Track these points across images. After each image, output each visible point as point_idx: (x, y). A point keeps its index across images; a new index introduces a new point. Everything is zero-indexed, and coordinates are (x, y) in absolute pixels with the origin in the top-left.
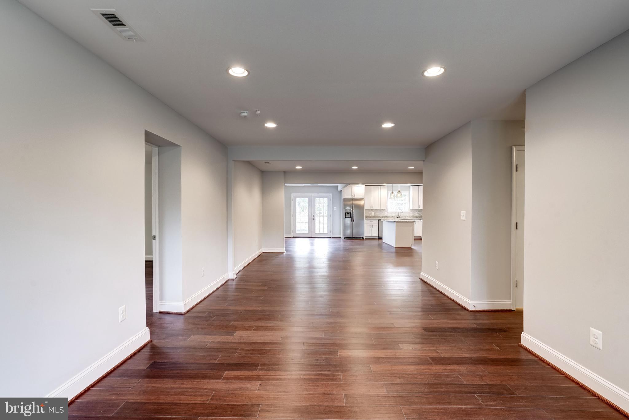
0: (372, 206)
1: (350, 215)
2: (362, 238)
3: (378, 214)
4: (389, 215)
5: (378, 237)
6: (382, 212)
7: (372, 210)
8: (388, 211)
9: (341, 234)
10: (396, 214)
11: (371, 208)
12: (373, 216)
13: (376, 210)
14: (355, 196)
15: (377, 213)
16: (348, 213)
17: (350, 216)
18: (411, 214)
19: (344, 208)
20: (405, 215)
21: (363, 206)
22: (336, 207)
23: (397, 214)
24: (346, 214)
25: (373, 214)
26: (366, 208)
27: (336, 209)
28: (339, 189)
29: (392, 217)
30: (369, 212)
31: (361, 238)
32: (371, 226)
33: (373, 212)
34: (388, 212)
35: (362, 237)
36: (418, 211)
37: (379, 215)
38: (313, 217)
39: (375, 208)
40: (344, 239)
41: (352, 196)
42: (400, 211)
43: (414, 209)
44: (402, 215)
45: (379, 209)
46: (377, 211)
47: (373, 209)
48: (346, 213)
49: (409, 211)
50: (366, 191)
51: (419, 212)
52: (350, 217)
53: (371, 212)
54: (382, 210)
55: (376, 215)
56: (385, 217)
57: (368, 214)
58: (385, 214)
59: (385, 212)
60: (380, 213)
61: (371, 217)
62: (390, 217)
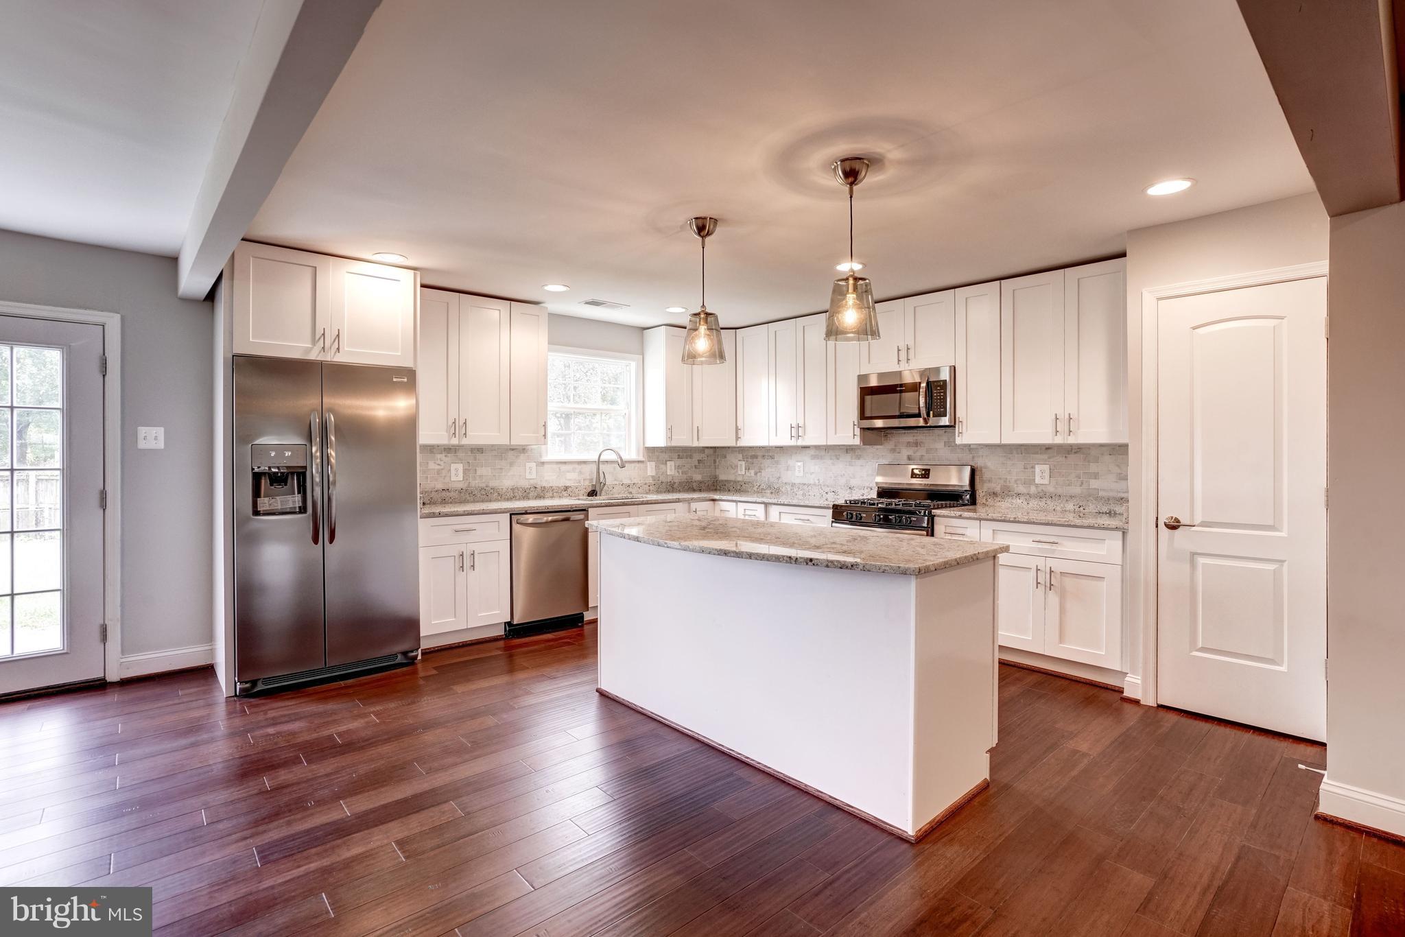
0: (458, 426)
1: (302, 489)
2: (400, 659)
3: (486, 474)
4: (550, 478)
5: (509, 624)
6: (511, 464)
7: (449, 450)
8: (545, 459)
9: (210, 637)
10: (580, 472)
11: (455, 441)
12: (460, 486)
13: (478, 450)
14: (345, 347)
15: (479, 473)
16: (278, 479)
17: (296, 500)
18: (651, 469)
19: (240, 435)
20: (629, 475)
21: (410, 425)
22: (160, 431)
23: (589, 472)
24: (264, 482)
25: (456, 475)
26: (426, 436)
27: (161, 445)
28: (193, 280)
29: (566, 488)
30: (432, 466)
31: (395, 656)
32: (465, 562)
33: (453, 466)
34: (543, 463)
35: (405, 654)
36: (679, 457)
37: (493, 484)
39: (476, 436)
40: (246, 694)
41: (317, 336)
42: (608, 456)
43: (674, 444)
45: (493, 448)
46: (479, 456)
47: (465, 441)
48: (257, 477)
49: (641, 458)
50: (425, 319)
51: (679, 462)
52: (303, 510)
53: (442, 463)
54: (513, 450)
55: (476, 483)
56: (529, 493)
57: (427, 478)
58: (528, 476)
59: (528, 465)
60: (501, 469)
61: (444, 493)
62: (551, 495)
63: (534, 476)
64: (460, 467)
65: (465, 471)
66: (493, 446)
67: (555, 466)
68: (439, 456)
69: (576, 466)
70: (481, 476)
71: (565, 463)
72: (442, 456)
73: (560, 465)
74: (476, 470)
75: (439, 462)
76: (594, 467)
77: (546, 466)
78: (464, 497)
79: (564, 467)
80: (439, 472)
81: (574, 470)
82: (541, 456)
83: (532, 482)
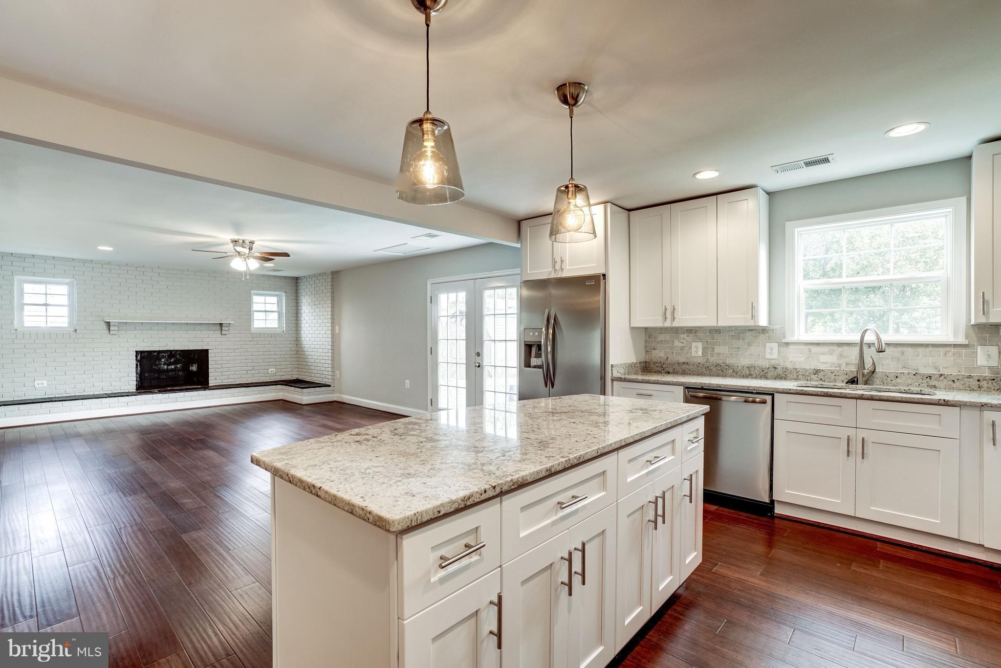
0: (669, 312)
1: (542, 353)
3: (723, 352)
4: (796, 359)
6: (749, 344)
7: (690, 330)
8: (790, 339)
10: (841, 356)
11: (668, 324)
12: (700, 360)
15: (716, 351)
16: (539, 347)
17: (541, 361)
18: (986, 357)
23: (852, 355)
25: (696, 351)
29: (817, 372)
30: (677, 343)
33: (694, 344)
34: (787, 344)
37: (729, 361)
38: (478, 359)
42: (870, 338)
44: (886, 365)
45: (730, 329)
46: (717, 336)
48: (529, 346)
52: (542, 367)
53: (685, 341)
54: (751, 330)
55: (713, 360)
56: (767, 373)
57: (673, 353)
58: (768, 356)
59: (768, 345)
60: (739, 348)
61: (684, 367)
62: (795, 377)
63: (775, 356)
64: (700, 345)
65: (704, 349)
66: (730, 327)
67: (803, 347)
68: (682, 336)
69: (836, 348)
70: (718, 354)
71: (818, 344)
72: (685, 336)
73: (810, 347)
74: (714, 348)
75: (682, 340)
76: (856, 350)
77: (791, 347)
78: (701, 371)
79: (815, 349)
80: (682, 349)
81: (831, 353)
82: (784, 337)
83: (773, 362)
